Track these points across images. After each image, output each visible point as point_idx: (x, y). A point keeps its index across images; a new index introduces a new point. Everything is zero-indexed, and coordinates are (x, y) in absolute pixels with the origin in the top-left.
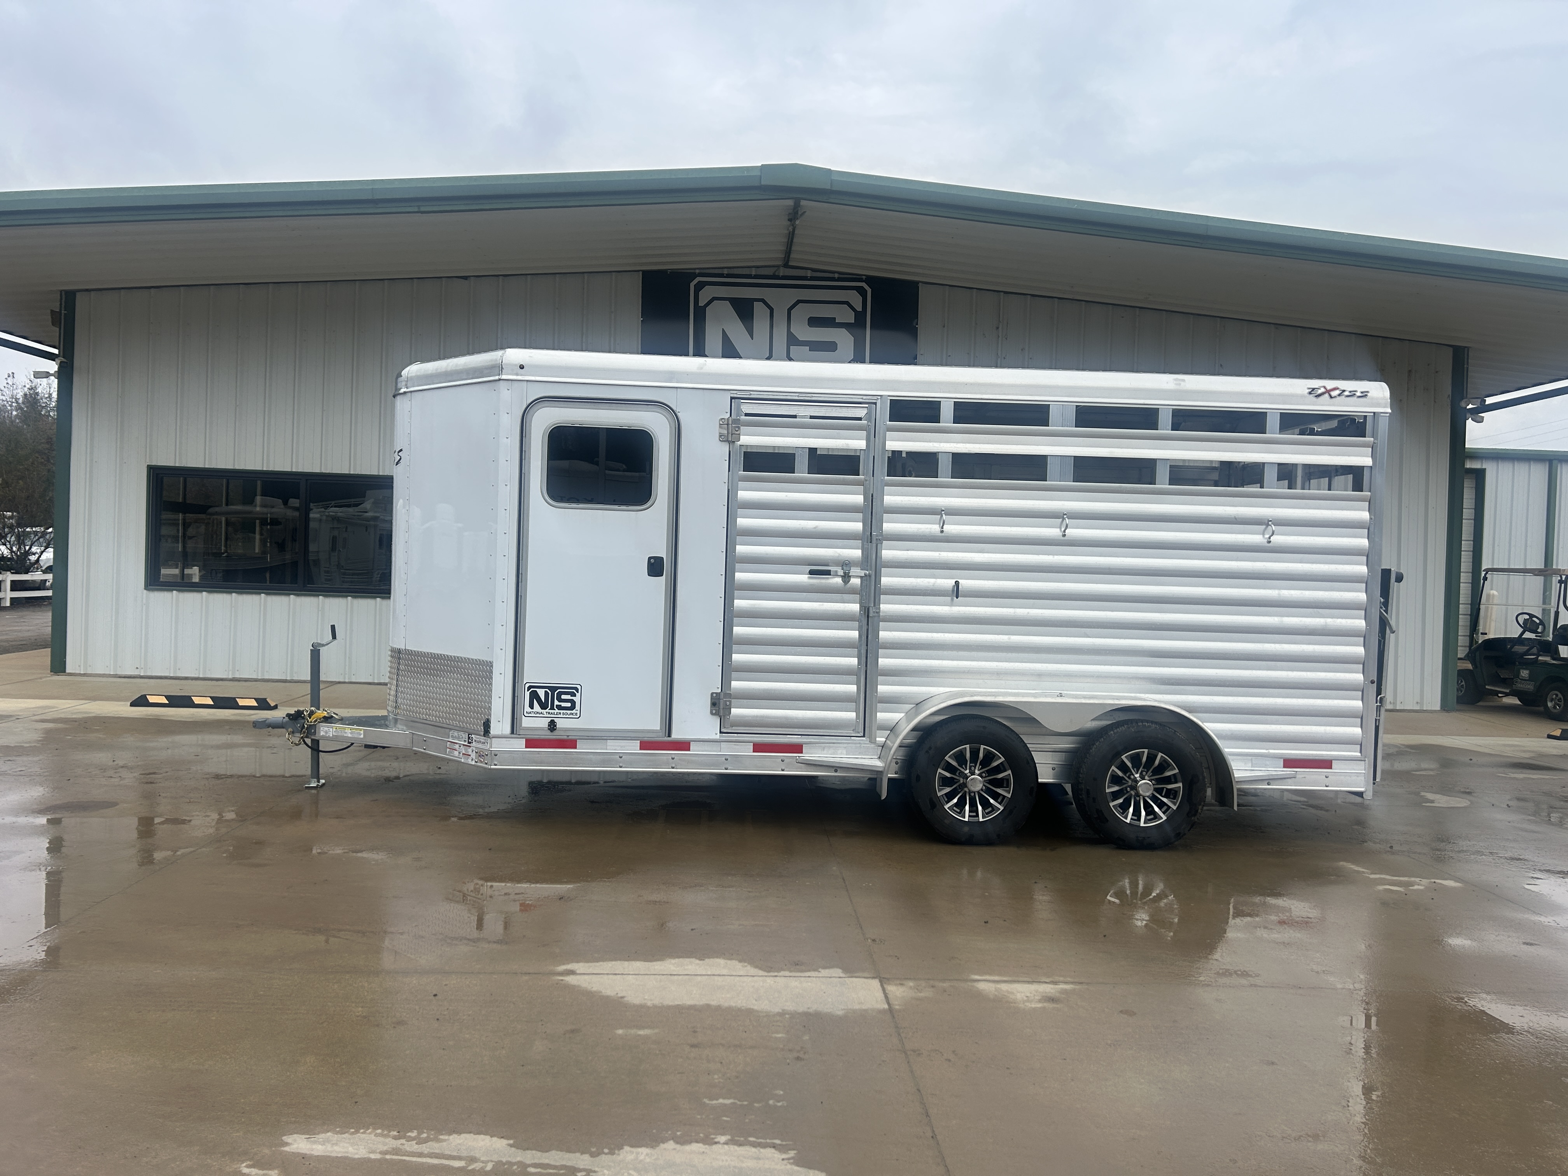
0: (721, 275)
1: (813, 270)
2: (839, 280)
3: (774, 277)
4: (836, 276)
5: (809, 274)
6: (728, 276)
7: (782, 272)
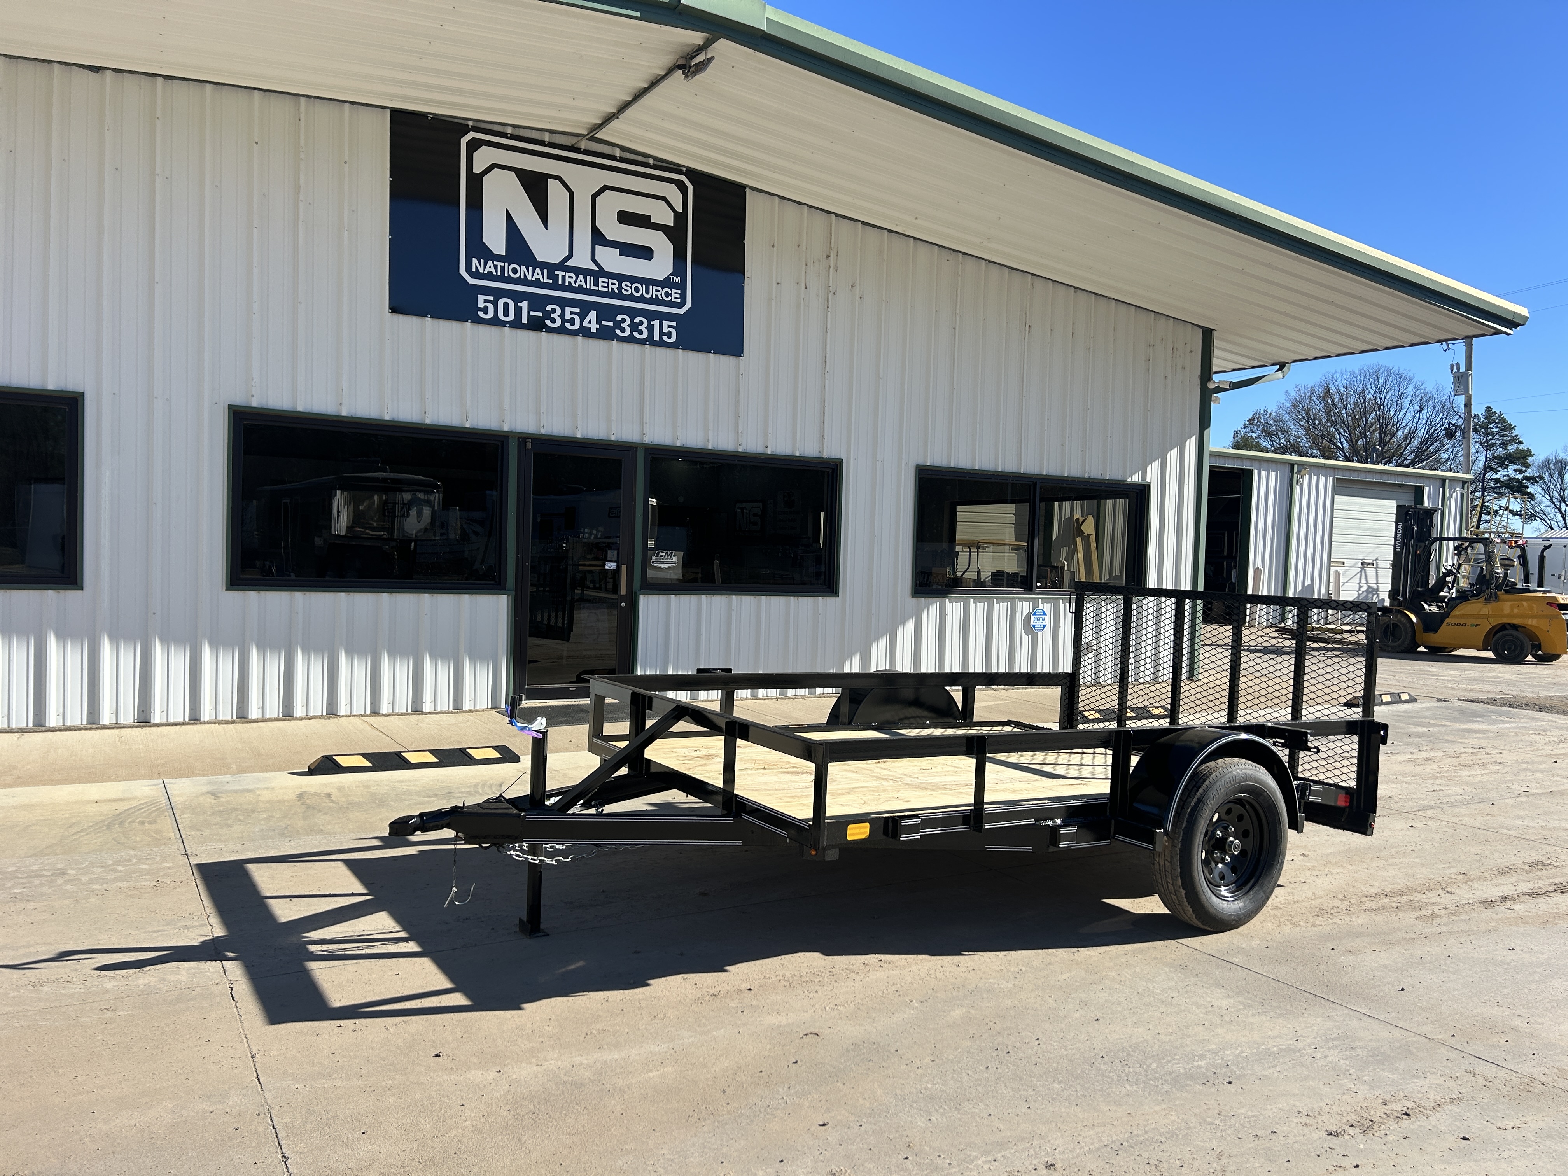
0: (504, 135)
1: (624, 149)
2: (655, 167)
3: (573, 149)
4: (651, 161)
5: (618, 153)
6: (514, 137)
7: (584, 144)
